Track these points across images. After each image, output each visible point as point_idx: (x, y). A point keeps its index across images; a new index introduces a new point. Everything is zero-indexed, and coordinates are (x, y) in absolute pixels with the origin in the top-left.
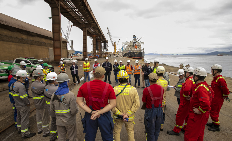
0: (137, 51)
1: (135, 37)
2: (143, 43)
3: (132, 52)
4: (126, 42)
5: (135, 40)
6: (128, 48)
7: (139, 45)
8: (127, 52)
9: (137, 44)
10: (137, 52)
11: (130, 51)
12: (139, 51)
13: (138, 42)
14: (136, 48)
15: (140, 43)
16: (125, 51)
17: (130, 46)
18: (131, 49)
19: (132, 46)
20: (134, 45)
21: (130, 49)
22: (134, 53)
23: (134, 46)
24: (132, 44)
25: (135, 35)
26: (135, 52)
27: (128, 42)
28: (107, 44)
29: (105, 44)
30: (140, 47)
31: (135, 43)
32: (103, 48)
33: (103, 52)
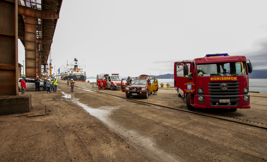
0: (78, 75)
1: (76, 60)
2: (85, 67)
3: (74, 76)
5: (76, 63)
8: (68, 76)
9: (79, 67)
10: (78, 76)
11: (71, 74)
12: (80, 75)
13: (79, 65)
14: (78, 72)
15: (82, 67)
16: (64, 75)
17: (71, 69)
18: (72, 72)
19: (73, 69)
20: (75, 68)
21: (70, 72)
22: (76, 76)
23: (75, 70)
24: (73, 67)
27: (69, 65)
28: (47, 67)
29: (45, 67)
30: (81, 71)
31: (76, 66)
32: (42, 71)
33: (42, 75)
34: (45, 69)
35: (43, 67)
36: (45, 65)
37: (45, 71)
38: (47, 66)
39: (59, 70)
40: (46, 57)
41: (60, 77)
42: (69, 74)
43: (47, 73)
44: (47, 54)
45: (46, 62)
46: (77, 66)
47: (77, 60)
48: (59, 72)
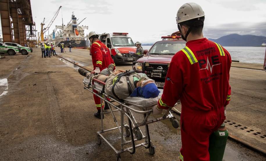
0: (78, 39)
1: (74, 18)
2: (87, 28)
3: (72, 40)
4: (62, 25)
5: (75, 23)
6: (65, 34)
7: (81, 30)
8: (64, 40)
9: (78, 29)
10: (78, 41)
11: (68, 38)
12: (81, 39)
13: (79, 25)
14: (77, 35)
15: (82, 27)
16: (59, 39)
17: (68, 31)
18: (69, 35)
19: (71, 31)
20: (73, 29)
21: (67, 35)
22: (74, 41)
23: (73, 32)
24: (71, 29)
25: (74, 16)
26: (76, 40)
27: (65, 25)
28: (34, 28)
29: (31, 28)
30: (82, 34)
31: (74, 27)
32: (28, 33)
33: (28, 39)
34: (31, 30)
35: (27, 27)
36: (31, 24)
37: (32, 34)
38: (34, 26)
39: (54, 33)
40: (28, 12)
41: (55, 42)
42: (66, 38)
43: (35, 37)
44: (26, 7)
45: (30, 20)
46: (76, 27)
47: (76, 19)
48: (54, 35)
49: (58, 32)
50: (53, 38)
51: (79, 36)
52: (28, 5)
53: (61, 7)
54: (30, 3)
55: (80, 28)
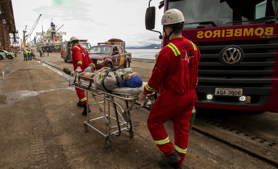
0: (57, 44)
1: (53, 25)
2: (65, 34)
3: (51, 46)
4: (42, 32)
5: (54, 29)
6: (45, 40)
7: (59, 36)
8: (44, 46)
9: (57, 35)
10: (57, 46)
11: (48, 44)
12: (59, 44)
13: (58, 32)
14: (56, 41)
15: (61, 34)
16: (40, 45)
17: (48, 37)
18: (49, 41)
19: (50, 37)
20: (52, 36)
21: (47, 41)
22: (54, 46)
23: (52, 38)
24: (50, 35)
25: (53, 23)
26: (55, 45)
27: (44, 32)
28: (17, 36)
29: (14, 36)
30: (60, 39)
31: (53, 33)
32: (12, 40)
33: (12, 46)
34: (14, 38)
35: (11, 35)
36: (15, 32)
37: (15, 41)
38: (17, 34)
39: (35, 39)
40: (11, 22)
41: (36, 48)
42: (46, 44)
43: (18, 44)
44: (10, 18)
45: (13, 29)
46: (55, 33)
47: (54, 26)
48: (35, 41)
49: (39, 39)
50: (35, 44)
51: (58, 42)
52: (12, 16)
53: (41, 15)
54: (13, 15)
55: (59, 35)
